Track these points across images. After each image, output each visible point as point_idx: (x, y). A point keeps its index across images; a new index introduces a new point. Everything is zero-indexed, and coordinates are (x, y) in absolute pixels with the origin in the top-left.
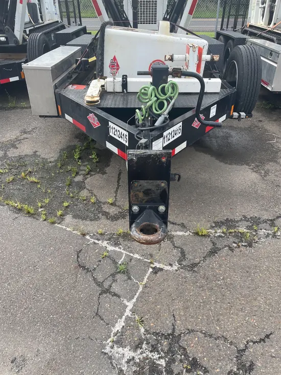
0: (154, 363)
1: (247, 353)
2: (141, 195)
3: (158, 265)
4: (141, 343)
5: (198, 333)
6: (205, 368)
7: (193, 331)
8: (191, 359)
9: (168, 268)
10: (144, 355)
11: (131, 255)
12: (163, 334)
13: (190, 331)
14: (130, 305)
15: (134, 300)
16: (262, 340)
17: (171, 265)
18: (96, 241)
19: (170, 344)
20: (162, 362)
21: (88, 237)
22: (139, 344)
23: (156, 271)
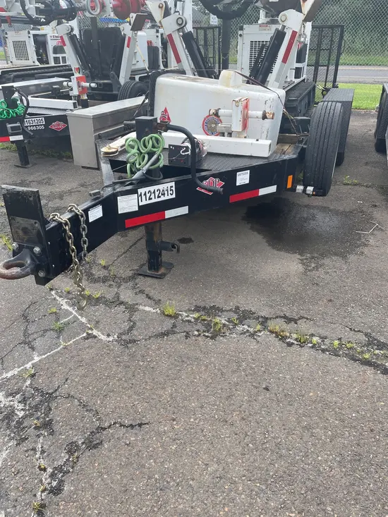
0: (13, 412)
1: (104, 432)
2: (21, 233)
3: (95, 332)
4: (17, 393)
5: (76, 400)
6: (53, 431)
7: (72, 397)
8: (47, 419)
9: (103, 337)
10: (12, 403)
11: (80, 317)
12: (42, 391)
13: (69, 396)
14: (37, 359)
15: (44, 357)
16: (132, 426)
17: (108, 335)
18: (58, 298)
19: (41, 401)
20: (21, 414)
21: (53, 293)
22: (15, 393)
23: (90, 336)
